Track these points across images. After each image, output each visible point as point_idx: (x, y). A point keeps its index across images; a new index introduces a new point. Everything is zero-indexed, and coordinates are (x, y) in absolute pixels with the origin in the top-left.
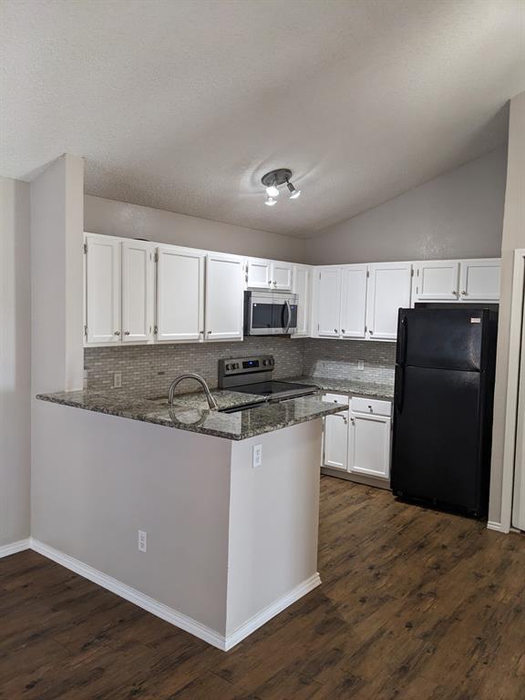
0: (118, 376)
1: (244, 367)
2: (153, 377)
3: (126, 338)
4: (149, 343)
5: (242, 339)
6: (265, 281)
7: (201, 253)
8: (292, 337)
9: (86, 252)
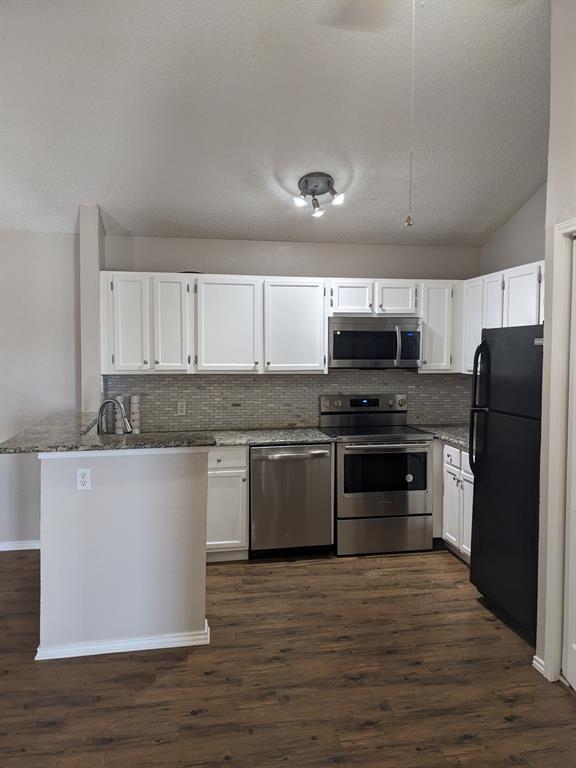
0: (182, 404)
1: (352, 405)
2: (225, 408)
3: (157, 367)
4: (188, 373)
5: (326, 372)
6: (364, 305)
7: (257, 280)
8: (420, 372)
9: (112, 288)
